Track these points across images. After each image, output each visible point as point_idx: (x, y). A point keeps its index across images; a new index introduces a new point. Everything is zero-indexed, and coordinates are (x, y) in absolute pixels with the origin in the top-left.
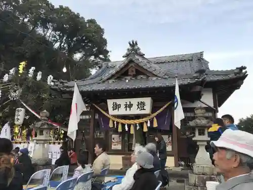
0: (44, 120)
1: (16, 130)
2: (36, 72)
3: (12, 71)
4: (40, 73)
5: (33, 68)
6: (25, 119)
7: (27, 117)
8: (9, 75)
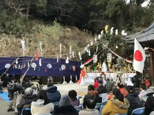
0: (119, 63)
1: (109, 65)
2: (114, 30)
3: (102, 32)
4: (117, 31)
5: (113, 28)
6: (112, 59)
7: (114, 58)
8: (101, 35)
